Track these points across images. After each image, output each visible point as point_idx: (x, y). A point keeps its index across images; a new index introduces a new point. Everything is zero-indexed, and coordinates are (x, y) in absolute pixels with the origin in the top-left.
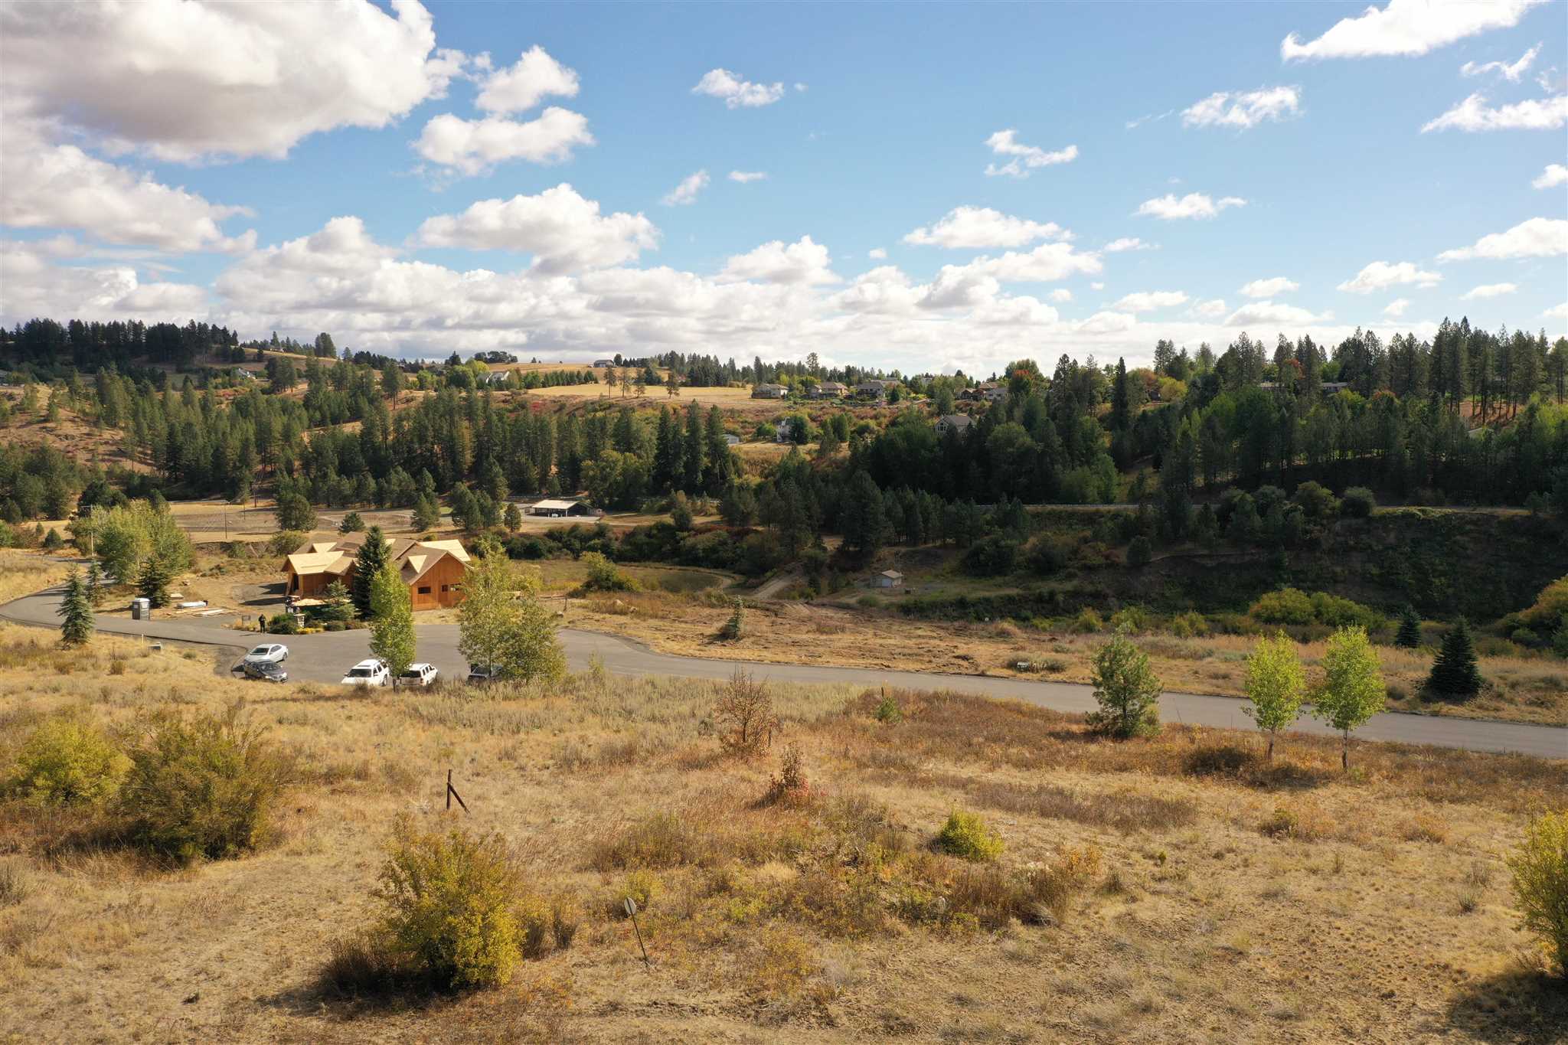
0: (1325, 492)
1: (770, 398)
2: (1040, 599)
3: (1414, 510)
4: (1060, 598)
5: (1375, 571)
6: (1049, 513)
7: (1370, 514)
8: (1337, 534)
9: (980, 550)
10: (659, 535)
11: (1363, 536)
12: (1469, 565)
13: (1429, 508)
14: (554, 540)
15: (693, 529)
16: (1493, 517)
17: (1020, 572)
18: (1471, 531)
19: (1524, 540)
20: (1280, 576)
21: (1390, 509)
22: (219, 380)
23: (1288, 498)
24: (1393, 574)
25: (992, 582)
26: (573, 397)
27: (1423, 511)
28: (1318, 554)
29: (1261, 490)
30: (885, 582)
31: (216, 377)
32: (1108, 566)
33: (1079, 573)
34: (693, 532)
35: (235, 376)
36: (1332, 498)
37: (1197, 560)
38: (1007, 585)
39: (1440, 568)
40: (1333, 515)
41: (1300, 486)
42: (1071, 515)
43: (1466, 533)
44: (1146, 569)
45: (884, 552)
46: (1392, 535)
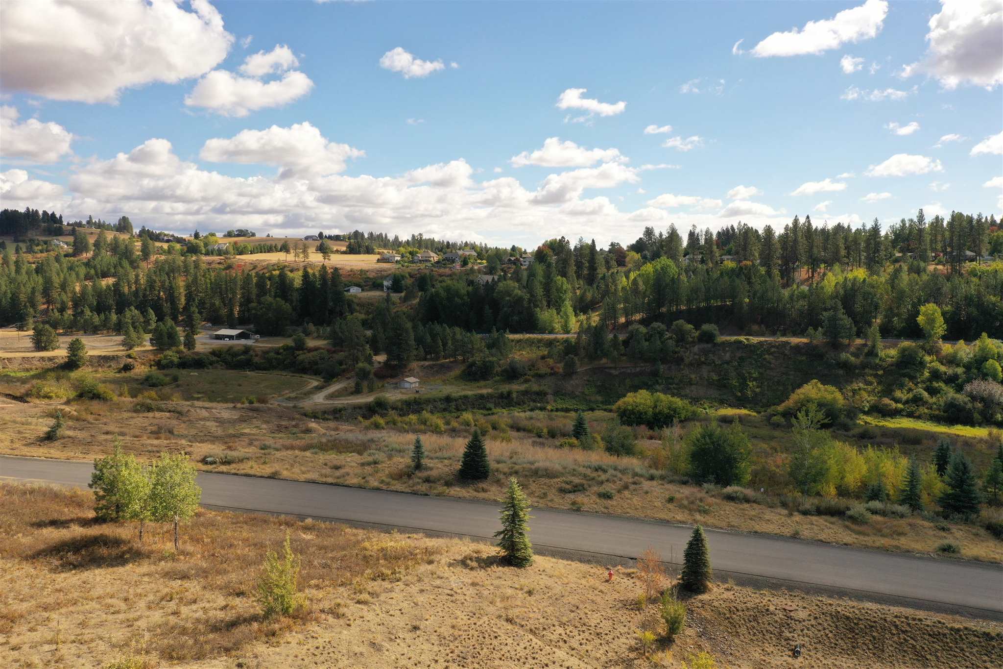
0: (690, 326)
1: (389, 262)
2: (501, 396)
3: (742, 338)
4: (514, 395)
5: (715, 378)
6: (527, 340)
7: (715, 341)
8: (695, 354)
9: (473, 364)
10: (284, 353)
11: (711, 355)
12: (772, 373)
13: (751, 338)
14: (215, 356)
15: (306, 349)
16: (788, 343)
17: (497, 378)
18: (774, 352)
19: (804, 358)
20: (657, 381)
21: (728, 338)
22: (40, 248)
23: (667, 331)
24: (726, 379)
25: (478, 384)
26: (264, 261)
27: (747, 339)
28: (682, 367)
29: (652, 325)
30: (407, 385)
31: (38, 245)
32: (551, 374)
33: (533, 379)
34: (305, 351)
35: (51, 245)
36: (694, 331)
37: (607, 370)
38: (485, 387)
39: (754, 375)
40: (693, 342)
41: (675, 323)
42: (540, 341)
43: (772, 354)
44: (574, 377)
45: (415, 365)
46: (728, 355)
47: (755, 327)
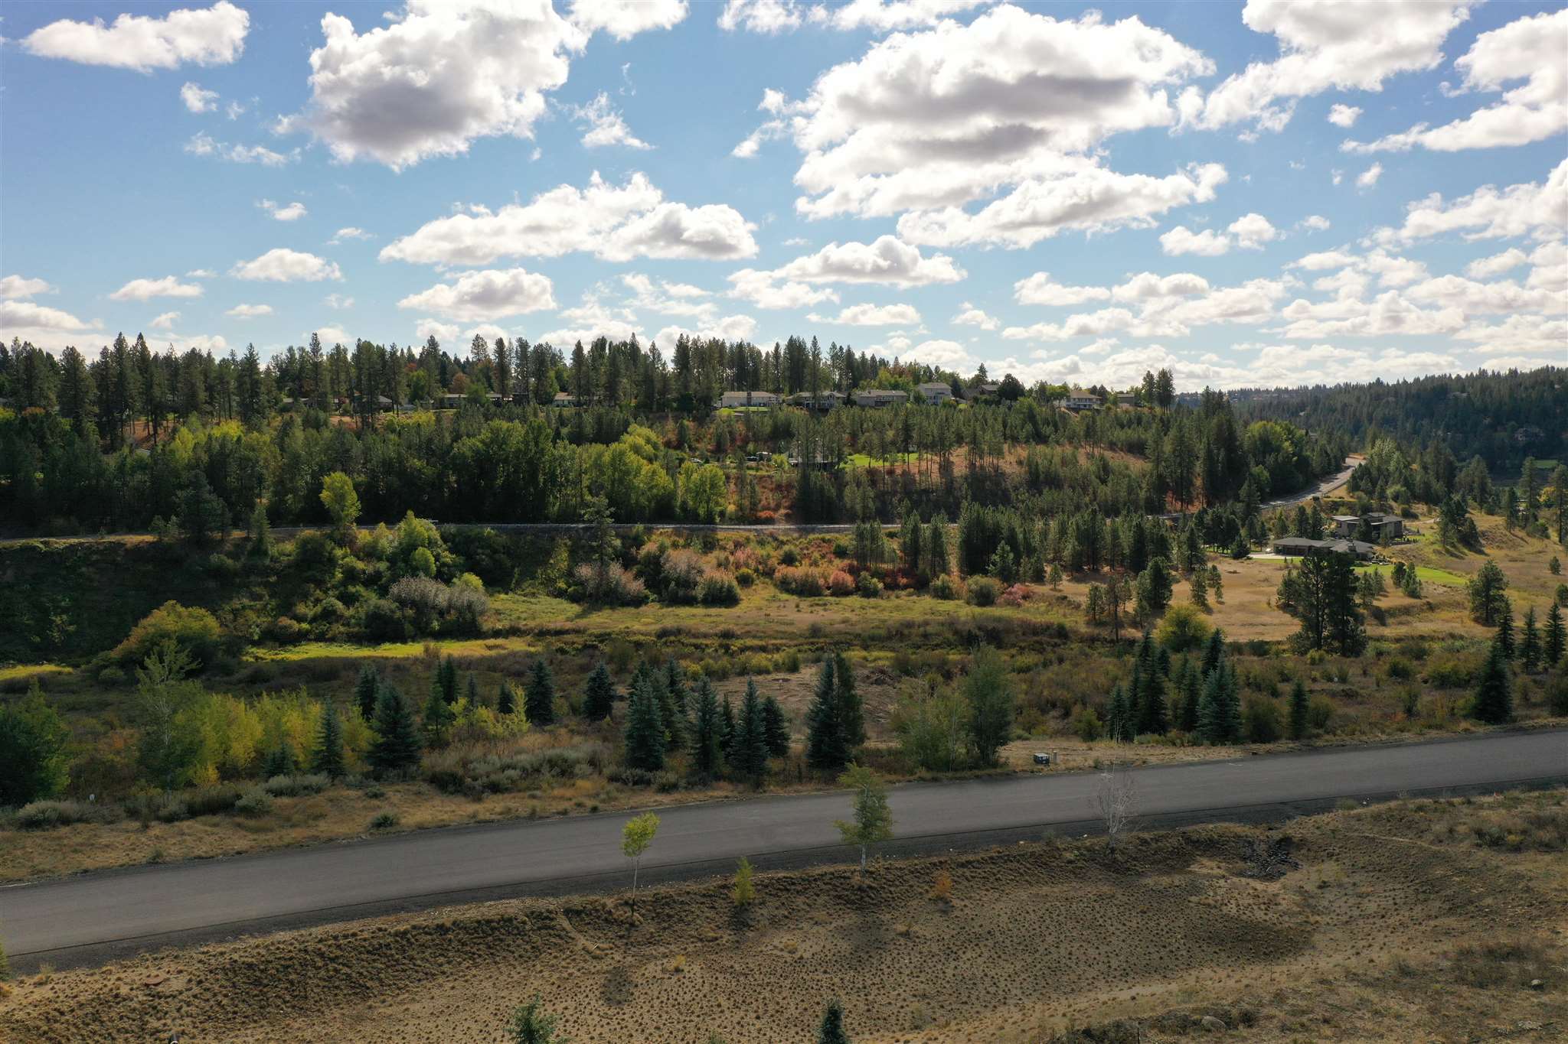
3: (36, 542)
12: (95, 598)
13: (53, 540)
16: (120, 545)
18: (97, 561)
19: (150, 567)
21: (9, 543)
27: (45, 543)
39: (63, 604)
43: (93, 564)
46: (10, 573)
47: (60, 522)
